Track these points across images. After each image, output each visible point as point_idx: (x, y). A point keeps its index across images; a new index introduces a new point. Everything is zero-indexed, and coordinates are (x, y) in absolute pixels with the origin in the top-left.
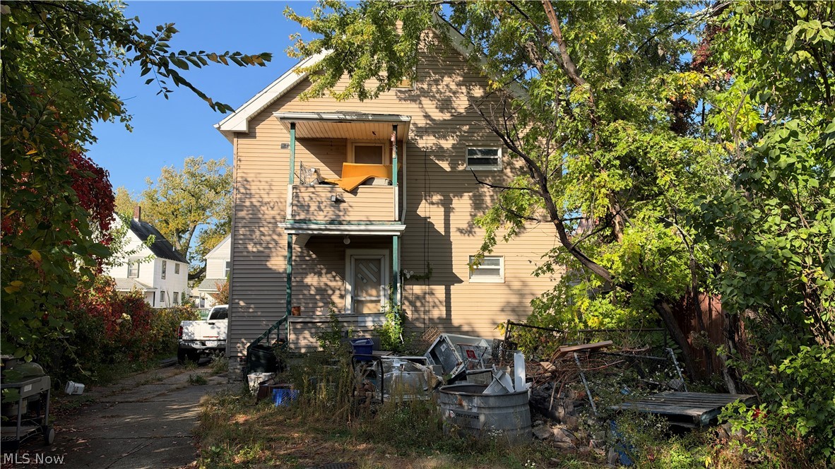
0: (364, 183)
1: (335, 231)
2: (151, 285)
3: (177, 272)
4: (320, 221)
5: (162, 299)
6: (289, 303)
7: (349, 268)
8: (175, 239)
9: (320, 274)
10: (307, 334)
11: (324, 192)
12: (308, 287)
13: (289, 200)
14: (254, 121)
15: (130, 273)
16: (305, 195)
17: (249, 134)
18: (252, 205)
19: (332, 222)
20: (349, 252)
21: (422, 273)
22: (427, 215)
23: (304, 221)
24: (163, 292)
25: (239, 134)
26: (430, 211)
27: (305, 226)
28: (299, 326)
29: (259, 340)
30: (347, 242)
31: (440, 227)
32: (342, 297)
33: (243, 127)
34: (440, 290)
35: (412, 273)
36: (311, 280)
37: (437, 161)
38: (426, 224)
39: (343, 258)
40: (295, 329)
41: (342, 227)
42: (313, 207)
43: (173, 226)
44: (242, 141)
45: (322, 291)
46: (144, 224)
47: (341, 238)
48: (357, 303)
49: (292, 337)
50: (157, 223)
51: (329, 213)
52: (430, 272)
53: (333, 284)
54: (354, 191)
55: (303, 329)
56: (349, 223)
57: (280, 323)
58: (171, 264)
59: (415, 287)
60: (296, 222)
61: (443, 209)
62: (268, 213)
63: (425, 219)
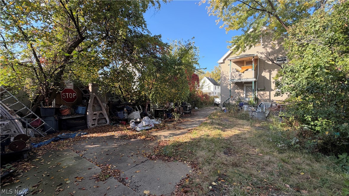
0: (246, 70)
1: (239, 81)
2: (213, 91)
3: (218, 88)
4: (236, 80)
5: (215, 94)
6: (230, 95)
7: (245, 88)
8: (218, 81)
9: (238, 90)
10: (234, 101)
11: (237, 73)
12: (236, 92)
13: (230, 75)
14: (224, 60)
15: (209, 89)
16: (233, 75)
17: (223, 63)
18: (224, 77)
19: (239, 79)
20: (244, 85)
21: (263, 89)
22: (264, 75)
23: (233, 79)
24: (215, 93)
25: (222, 63)
26: (265, 74)
27: (233, 80)
28: (232, 100)
29: (225, 102)
30: (243, 83)
31: (268, 78)
32: (243, 94)
33: (222, 62)
34: (268, 93)
35: (260, 89)
36: (236, 91)
37: (268, 62)
38: (264, 78)
39: (243, 86)
40: (231, 100)
41: (241, 80)
42: (235, 77)
43: (217, 78)
44: (222, 64)
45: (238, 93)
46: (211, 78)
47: (242, 82)
48: (246, 95)
49: (231, 102)
50: (214, 78)
51: (238, 77)
52: (265, 89)
53: (241, 92)
54: (243, 72)
55: (233, 100)
56: (243, 79)
57: (229, 99)
58: (217, 87)
59: (261, 92)
60: (231, 80)
61: (269, 73)
62: (227, 78)
63: (264, 76)
